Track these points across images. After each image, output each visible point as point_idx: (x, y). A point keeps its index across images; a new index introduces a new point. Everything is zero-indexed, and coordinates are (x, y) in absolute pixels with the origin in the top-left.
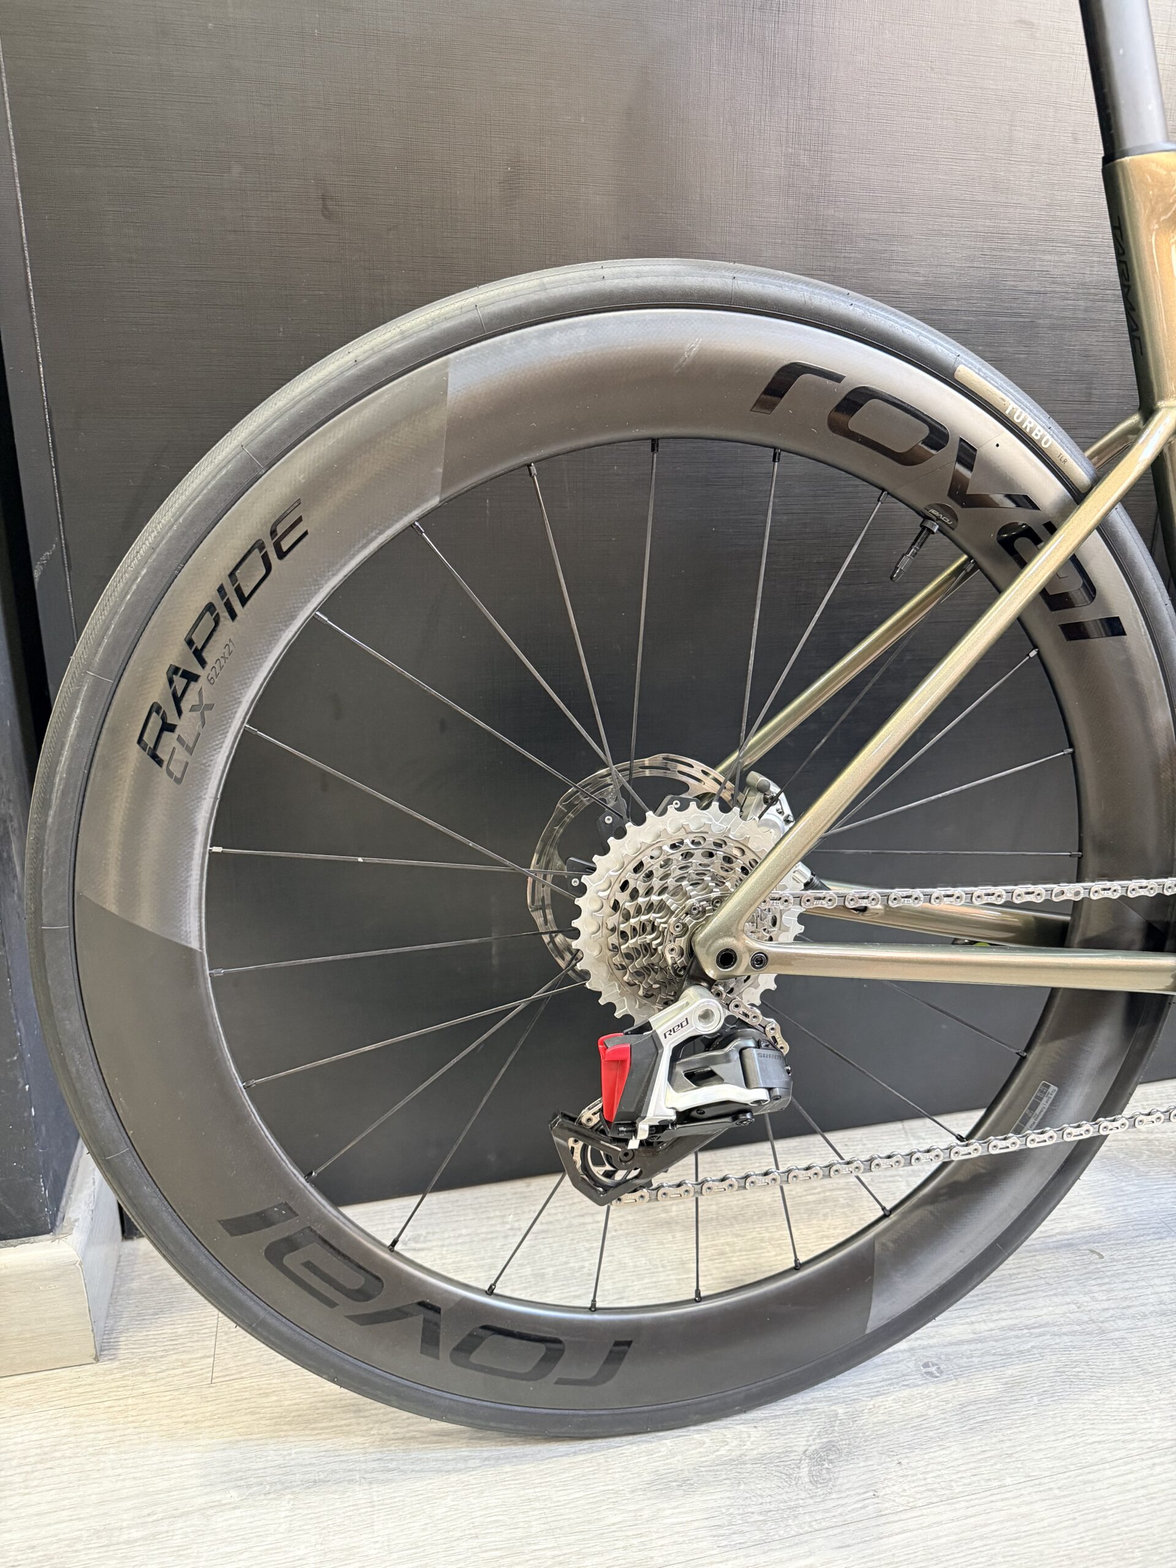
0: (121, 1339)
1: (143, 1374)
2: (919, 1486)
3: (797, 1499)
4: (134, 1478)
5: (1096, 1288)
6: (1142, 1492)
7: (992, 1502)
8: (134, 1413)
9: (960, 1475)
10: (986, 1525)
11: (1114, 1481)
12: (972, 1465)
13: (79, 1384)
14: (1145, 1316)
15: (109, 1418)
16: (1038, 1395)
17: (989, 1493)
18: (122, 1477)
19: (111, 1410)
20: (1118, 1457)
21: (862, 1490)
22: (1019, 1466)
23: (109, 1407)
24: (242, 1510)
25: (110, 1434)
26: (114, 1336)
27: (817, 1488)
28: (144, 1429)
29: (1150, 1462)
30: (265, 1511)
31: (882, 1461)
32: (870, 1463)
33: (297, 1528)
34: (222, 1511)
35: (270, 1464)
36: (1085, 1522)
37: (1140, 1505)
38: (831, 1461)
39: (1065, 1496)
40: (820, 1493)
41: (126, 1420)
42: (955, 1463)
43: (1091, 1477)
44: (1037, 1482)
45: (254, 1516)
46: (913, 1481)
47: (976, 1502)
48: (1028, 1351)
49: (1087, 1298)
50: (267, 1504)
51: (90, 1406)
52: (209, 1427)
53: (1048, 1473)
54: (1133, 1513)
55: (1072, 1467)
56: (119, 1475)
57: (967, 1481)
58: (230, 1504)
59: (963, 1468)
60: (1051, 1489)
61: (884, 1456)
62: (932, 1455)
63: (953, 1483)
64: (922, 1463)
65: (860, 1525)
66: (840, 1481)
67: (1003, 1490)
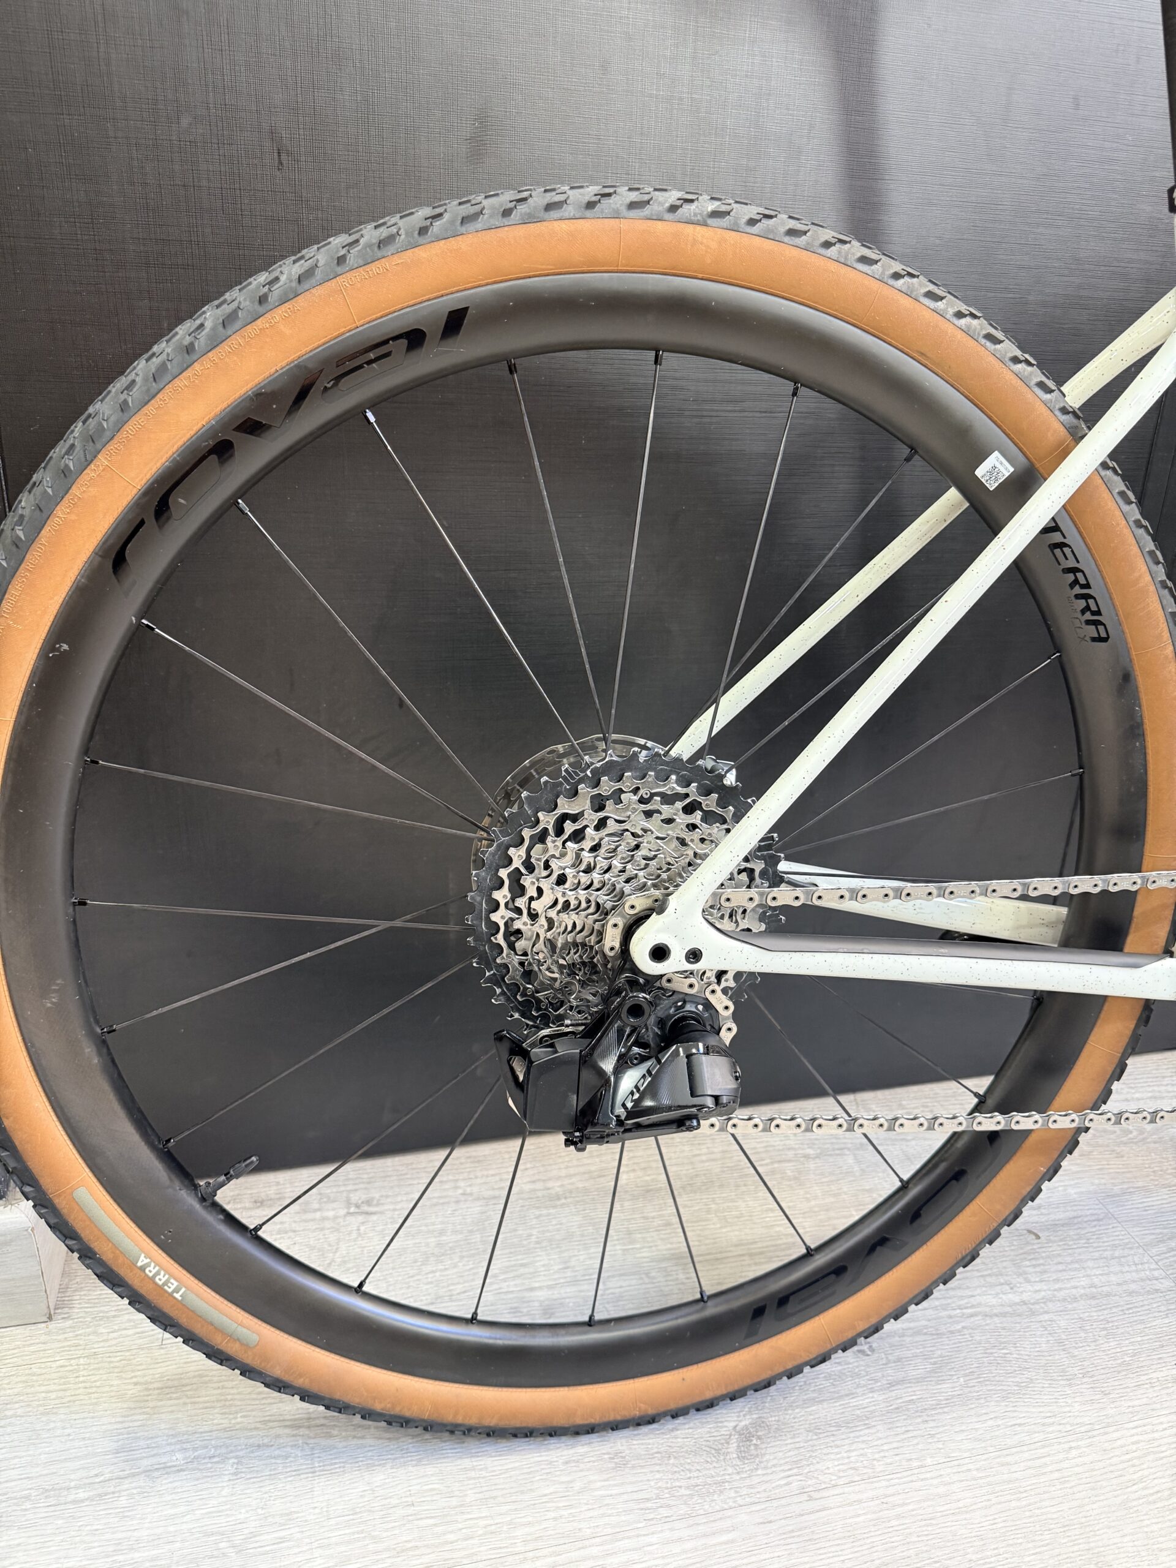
0: (75, 1298)
1: (95, 1333)
2: (843, 1464)
3: (724, 1475)
4: (84, 1439)
5: (1031, 1270)
6: (1056, 1475)
7: (912, 1481)
8: (85, 1373)
9: (882, 1454)
10: (904, 1504)
11: (1030, 1463)
12: (895, 1445)
13: (32, 1342)
14: (1075, 1299)
15: (61, 1378)
16: (965, 1375)
17: (909, 1473)
18: (71, 1438)
19: (62, 1369)
20: (1036, 1440)
21: (787, 1467)
22: (941, 1446)
23: (61, 1367)
24: (185, 1473)
25: (61, 1394)
26: (67, 1294)
27: (744, 1464)
28: (94, 1390)
29: (1066, 1446)
30: (209, 1474)
31: (809, 1438)
32: (797, 1440)
33: (239, 1492)
34: (167, 1473)
35: (215, 1428)
36: (1000, 1503)
37: (1054, 1489)
38: (759, 1438)
39: (981, 1478)
40: (747, 1469)
41: (77, 1380)
42: (879, 1442)
43: (1009, 1459)
44: (956, 1463)
45: (198, 1480)
46: (838, 1459)
47: (897, 1481)
48: (959, 1331)
49: (1021, 1280)
50: (211, 1468)
51: (43, 1365)
52: (158, 1389)
53: (966, 1455)
54: (1046, 1496)
55: (991, 1449)
56: (69, 1435)
57: (889, 1461)
58: (175, 1466)
59: (885, 1447)
60: (969, 1470)
61: (810, 1434)
62: (857, 1434)
63: (875, 1462)
64: (847, 1441)
65: (783, 1501)
66: (767, 1457)
67: (923, 1470)
